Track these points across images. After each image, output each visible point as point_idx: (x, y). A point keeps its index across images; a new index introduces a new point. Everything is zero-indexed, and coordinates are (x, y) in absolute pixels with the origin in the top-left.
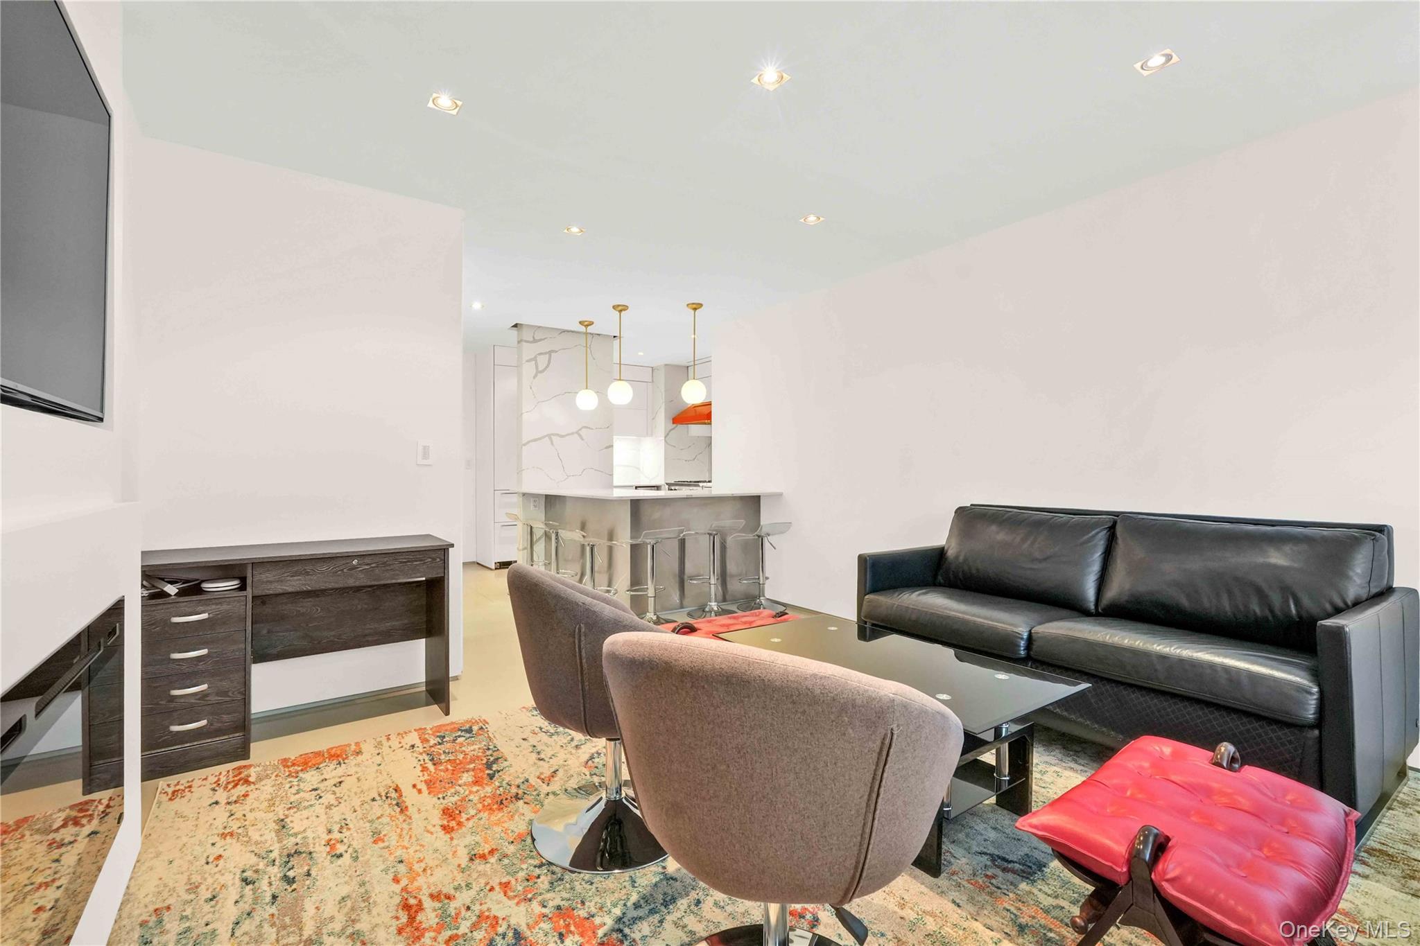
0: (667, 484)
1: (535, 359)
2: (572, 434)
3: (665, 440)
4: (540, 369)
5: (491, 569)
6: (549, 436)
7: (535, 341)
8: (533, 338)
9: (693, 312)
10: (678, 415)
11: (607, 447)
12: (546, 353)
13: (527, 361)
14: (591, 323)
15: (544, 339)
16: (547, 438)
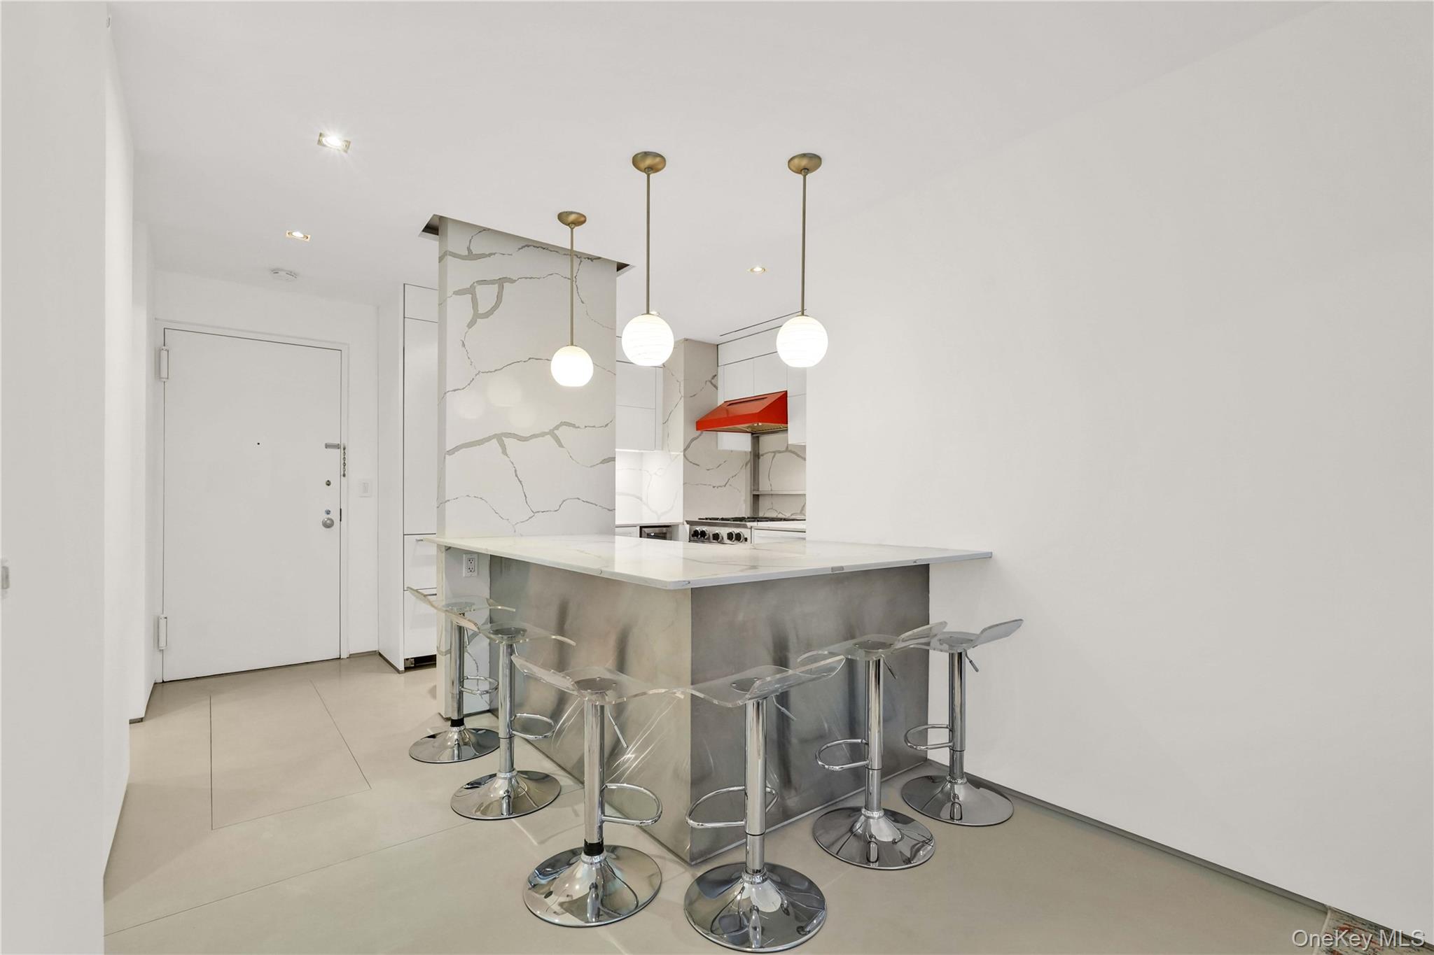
0: (688, 522)
1: (471, 291)
2: (543, 434)
3: (684, 455)
4: (481, 310)
5: (398, 671)
6: (499, 437)
7: (471, 256)
8: (469, 249)
10: (707, 415)
11: (605, 461)
12: (492, 282)
13: (457, 293)
14: (580, 221)
15: (490, 255)
16: (494, 441)
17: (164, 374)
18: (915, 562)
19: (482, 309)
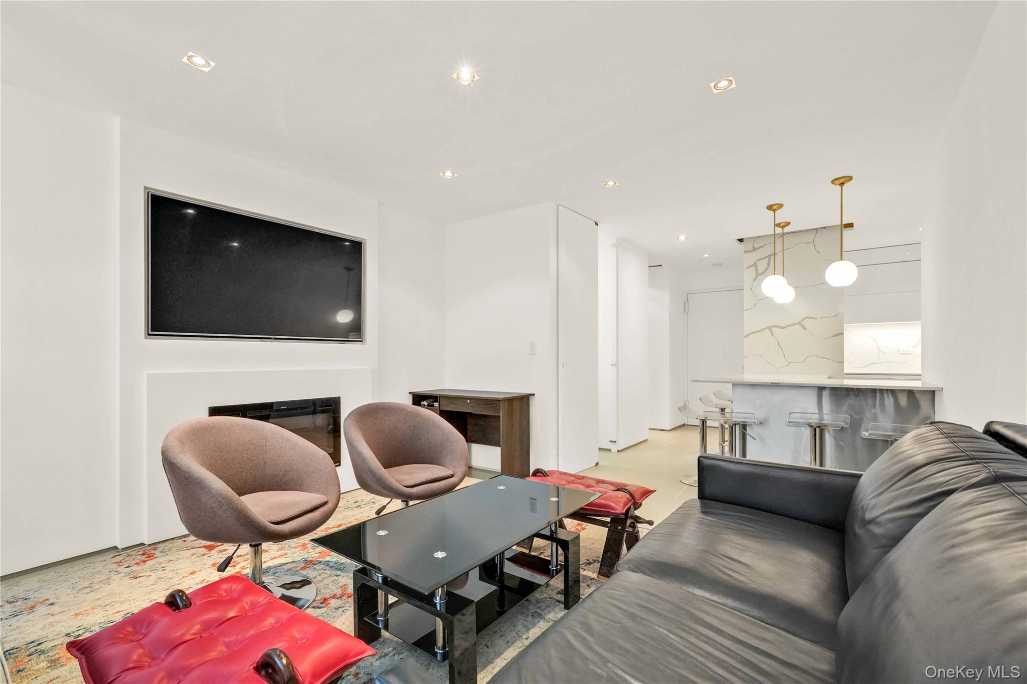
1: (755, 265)
2: (794, 324)
6: (770, 328)
7: (754, 249)
8: (753, 247)
9: (839, 187)
11: (837, 335)
12: (765, 258)
13: (748, 268)
15: (764, 246)
16: (767, 329)
17: (687, 311)
18: (841, 386)
19: (760, 271)
